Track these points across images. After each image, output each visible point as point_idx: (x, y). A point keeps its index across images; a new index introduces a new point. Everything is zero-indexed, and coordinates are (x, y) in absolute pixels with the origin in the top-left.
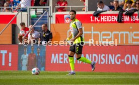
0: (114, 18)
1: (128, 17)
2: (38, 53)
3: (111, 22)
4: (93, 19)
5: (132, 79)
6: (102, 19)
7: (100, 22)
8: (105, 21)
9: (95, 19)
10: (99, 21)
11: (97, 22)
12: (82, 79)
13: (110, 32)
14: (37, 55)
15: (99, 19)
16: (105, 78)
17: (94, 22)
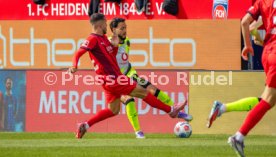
0: (80, 7)
1: (114, 5)
2: (9, 89)
3: (75, 17)
4: (34, 10)
5: (122, 147)
6: (53, 9)
7: (50, 17)
8: (61, 14)
9: (39, 10)
10: (46, 14)
11: (42, 17)
12: (8, 149)
13: (72, 41)
14: (6, 93)
15: (48, 9)
16: (61, 145)
17: (35, 18)
